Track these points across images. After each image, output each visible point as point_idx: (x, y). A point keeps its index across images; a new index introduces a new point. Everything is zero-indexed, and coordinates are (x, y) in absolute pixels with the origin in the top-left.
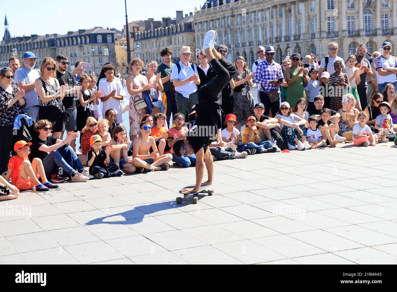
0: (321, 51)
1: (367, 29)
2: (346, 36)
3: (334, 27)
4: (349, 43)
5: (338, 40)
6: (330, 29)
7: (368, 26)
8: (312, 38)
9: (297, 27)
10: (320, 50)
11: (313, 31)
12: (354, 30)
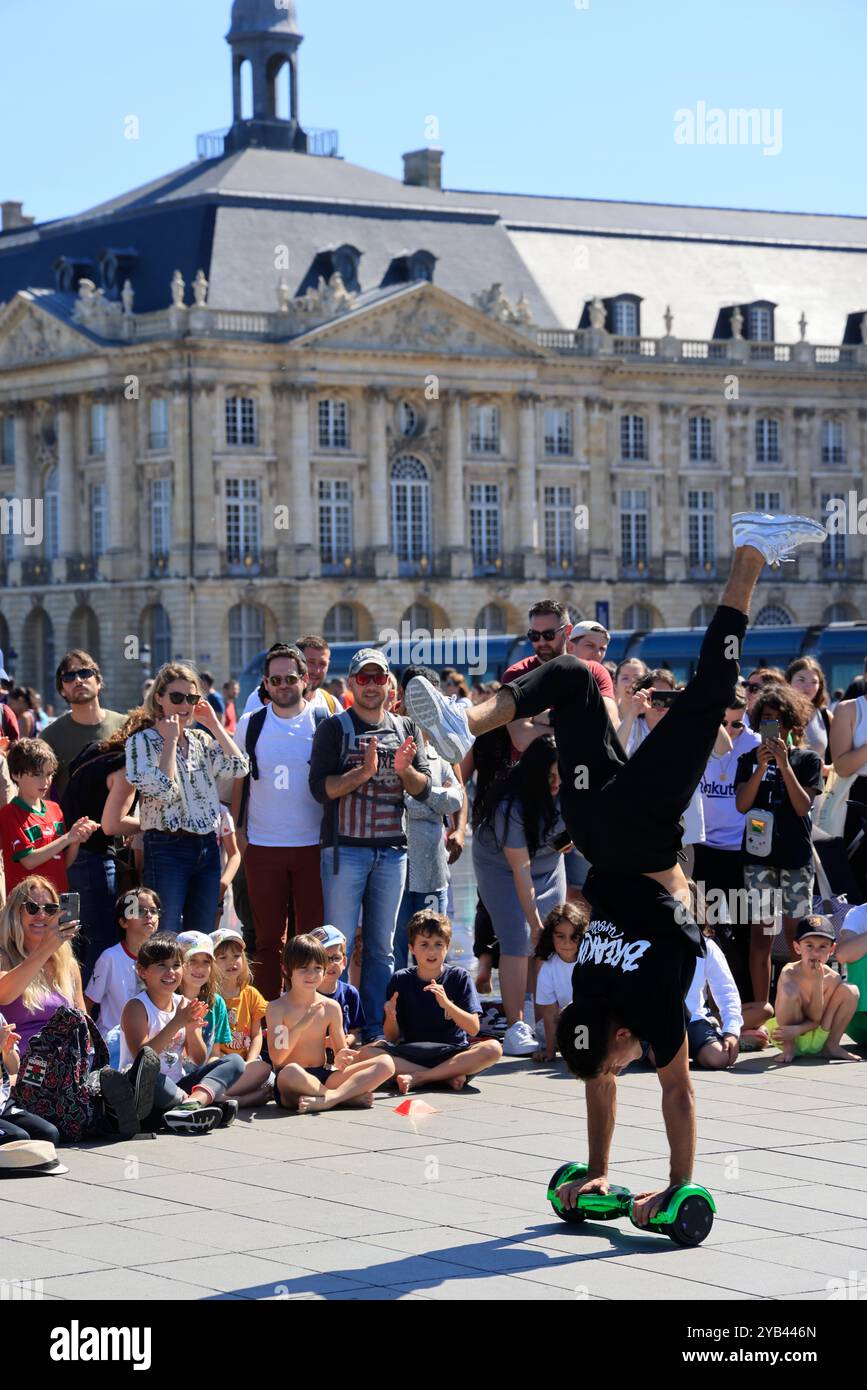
0: (193, 638)
1: (405, 547)
2: (312, 574)
3: (255, 529)
4: (327, 608)
5: (272, 591)
6: (237, 539)
7: (410, 533)
8: (152, 576)
9: (85, 517)
10: (187, 635)
11: (159, 541)
12: (347, 550)
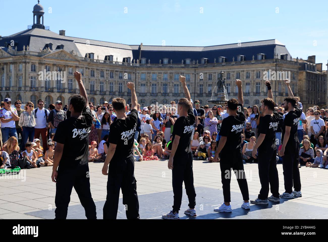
0: (25, 100)
1: (58, 88)
2: (44, 91)
3: (35, 84)
4: (46, 96)
5: (37, 93)
6: (32, 85)
7: (59, 86)
8: (19, 90)
9: (8, 81)
10: (24, 99)
11: (20, 85)
12: (49, 88)
